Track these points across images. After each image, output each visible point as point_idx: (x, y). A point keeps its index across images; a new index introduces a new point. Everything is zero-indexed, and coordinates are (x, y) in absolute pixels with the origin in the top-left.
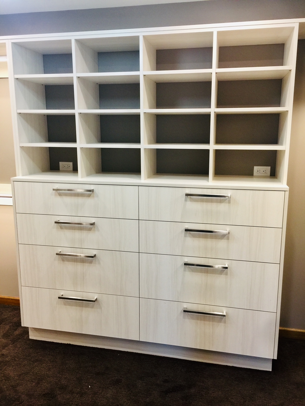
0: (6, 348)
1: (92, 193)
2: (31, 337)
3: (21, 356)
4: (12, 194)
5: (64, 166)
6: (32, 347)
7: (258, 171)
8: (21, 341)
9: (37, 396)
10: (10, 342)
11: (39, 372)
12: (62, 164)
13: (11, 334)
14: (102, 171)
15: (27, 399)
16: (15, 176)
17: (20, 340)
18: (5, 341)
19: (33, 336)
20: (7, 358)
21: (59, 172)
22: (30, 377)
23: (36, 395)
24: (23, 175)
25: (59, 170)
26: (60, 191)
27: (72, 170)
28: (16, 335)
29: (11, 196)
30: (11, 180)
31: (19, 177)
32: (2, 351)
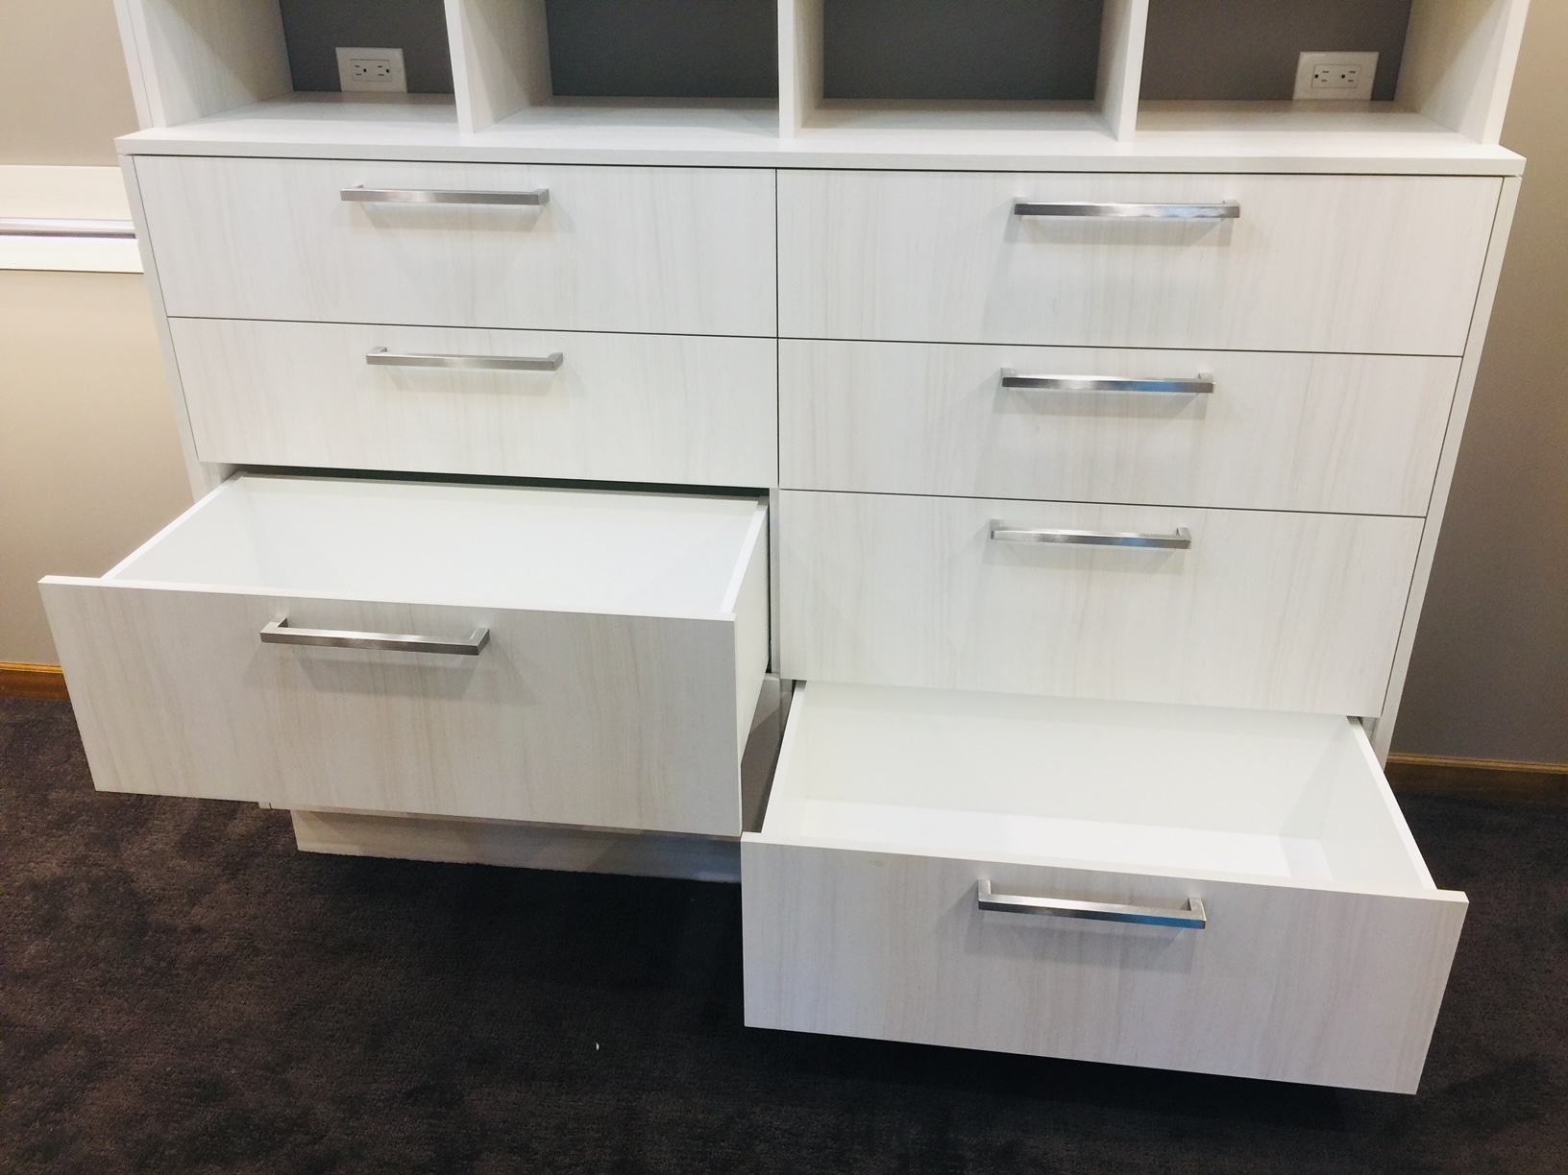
0: (206, 900)
1: (541, 211)
2: (303, 845)
3: (277, 930)
4: (134, 220)
5: (360, 70)
6: (316, 886)
7: (1317, 76)
8: (263, 866)
9: (381, 1104)
10: (216, 873)
11: (372, 998)
12: (348, 58)
13: (214, 838)
14: (555, 94)
15: (343, 1120)
16: (135, 127)
17: (257, 861)
18: (196, 870)
19: (309, 840)
20: (215, 945)
21: (340, 100)
22: (337, 1022)
23: (374, 1099)
24: (172, 123)
25: (337, 88)
26: (377, 203)
27: (405, 90)
28: (239, 840)
29: (129, 228)
30: (118, 150)
31: (155, 132)
32: (189, 913)
